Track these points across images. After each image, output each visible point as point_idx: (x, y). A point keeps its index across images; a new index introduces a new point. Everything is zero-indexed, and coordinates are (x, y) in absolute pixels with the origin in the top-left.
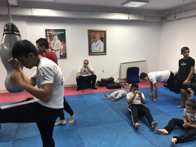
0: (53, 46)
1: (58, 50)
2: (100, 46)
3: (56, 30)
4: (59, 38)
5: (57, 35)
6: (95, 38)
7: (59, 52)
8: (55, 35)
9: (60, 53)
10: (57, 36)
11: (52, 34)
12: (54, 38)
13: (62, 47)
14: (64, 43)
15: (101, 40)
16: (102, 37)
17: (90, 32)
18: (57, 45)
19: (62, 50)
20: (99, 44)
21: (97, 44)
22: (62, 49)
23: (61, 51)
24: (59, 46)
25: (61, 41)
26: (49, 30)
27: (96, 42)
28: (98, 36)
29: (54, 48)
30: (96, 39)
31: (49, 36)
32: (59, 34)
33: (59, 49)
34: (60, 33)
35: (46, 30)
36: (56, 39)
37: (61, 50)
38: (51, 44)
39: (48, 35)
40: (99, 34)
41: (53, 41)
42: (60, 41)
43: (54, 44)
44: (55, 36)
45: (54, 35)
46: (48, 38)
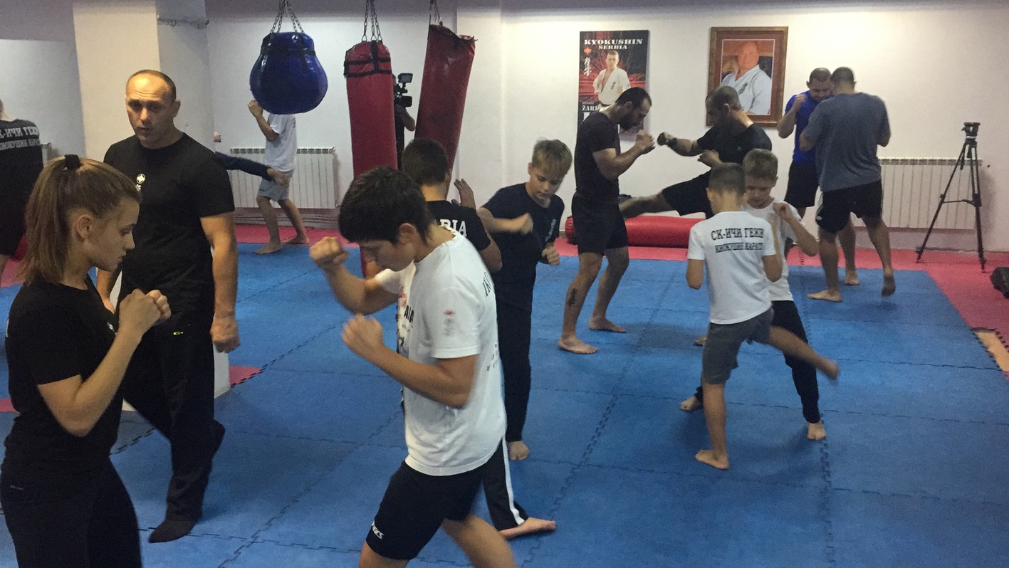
2: (757, 92)
3: (615, 35)
4: (625, 61)
5: (618, 50)
6: (736, 58)
8: (612, 52)
10: (617, 57)
11: (600, 47)
12: (607, 61)
14: (640, 80)
15: (762, 68)
16: (768, 54)
17: (719, 35)
20: (753, 82)
21: (743, 83)
24: (620, 90)
25: (629, 74)
26: (591, 33)
27: (739, 74)
28: (750, 52)
30: (741, 63)
31: (592, 53)
32: (626, 48)
34: (627, 45)
35: (583, 35)
36: (611, 65)
39: (588, 51)
40: (755, 42)
41: (603, 72)
42: (624, 73)
43: (603, 83)
44: (609, 56)
45: (606, 52)
46: (588, 61)
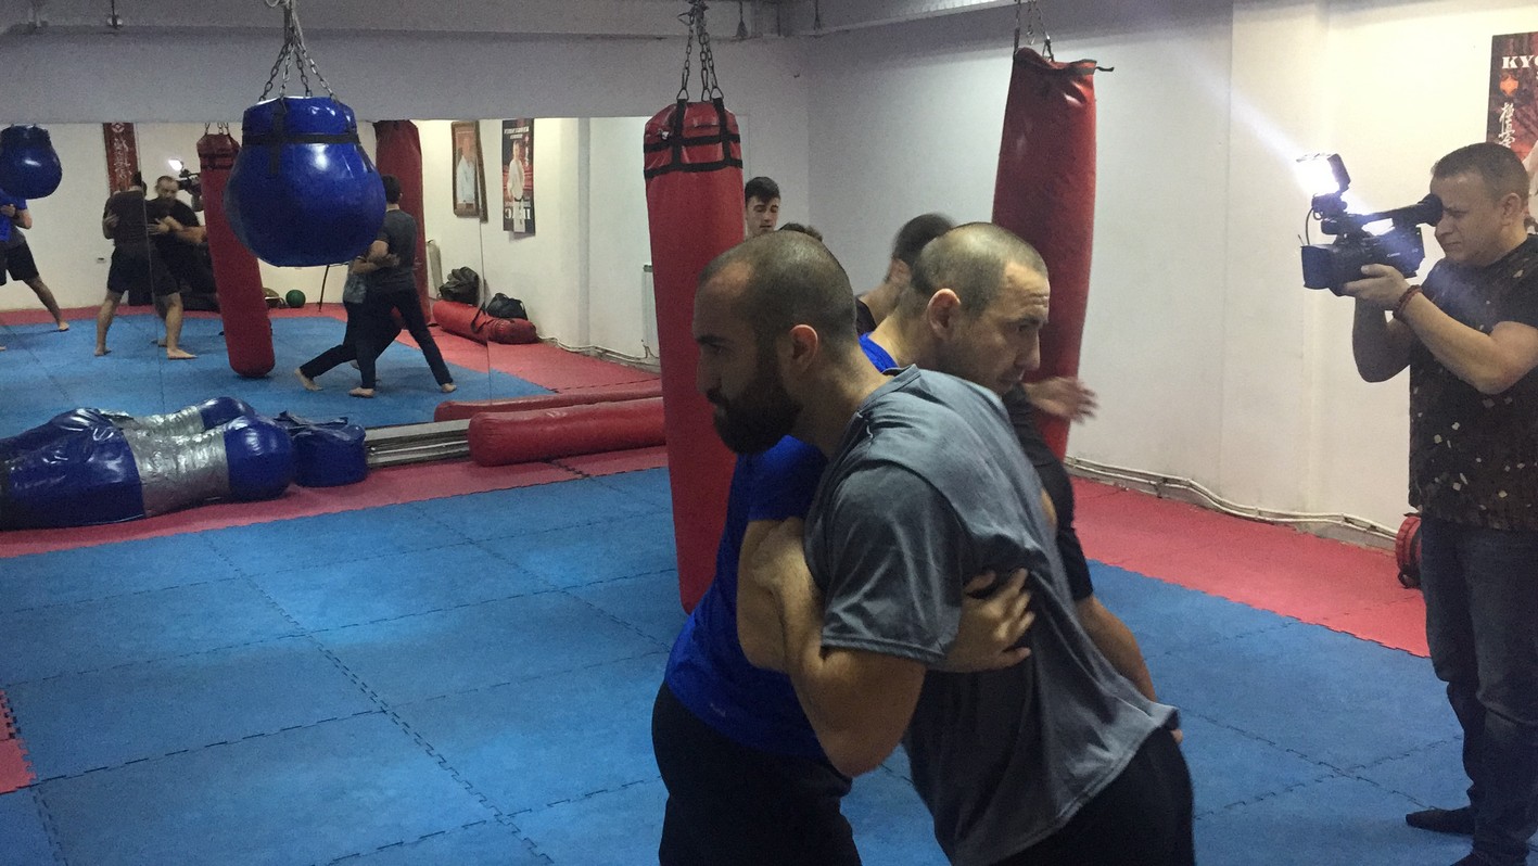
26: (1520, 36)
31: (1517, 92)
35: (1501, 45)
39: (1509, 85)
46: (1507, 111)
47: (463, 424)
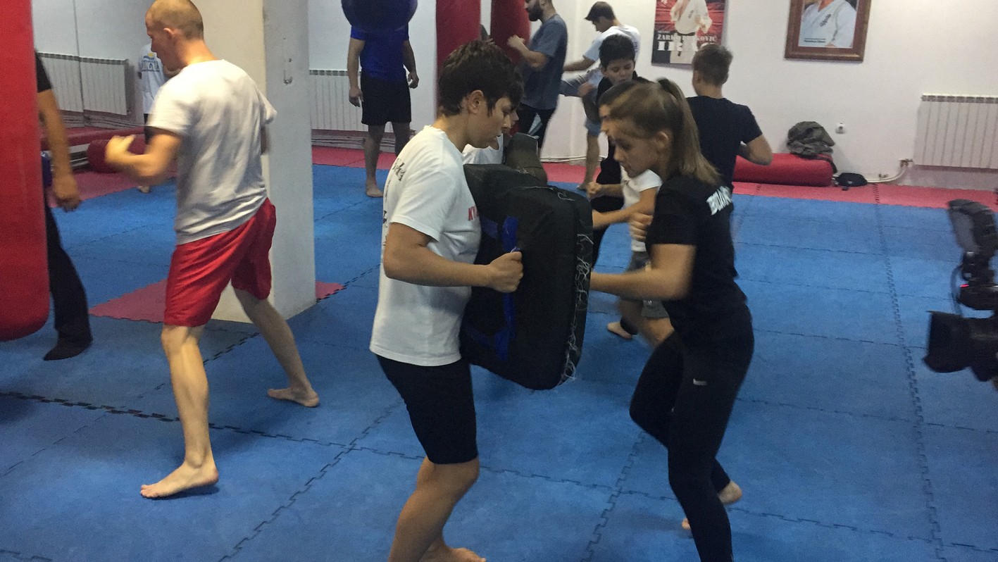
0: (676, 19)
1: (692, 34)
7: (695, 39)
9: (699, 44)
13: (707, 22)
14: (720, 9)
18: (690, 17)
19: (709, 34)
21: (826, 14)
22: (706, 31)
23: (703, 38)
24: (697, 20)
27: (823, 5)
29: (678, 27)
33: (697, 29)
37: (704, 35)
38: (674, 9)
42: (702, 1)
43: (681, 10)
47: (83, 148)
